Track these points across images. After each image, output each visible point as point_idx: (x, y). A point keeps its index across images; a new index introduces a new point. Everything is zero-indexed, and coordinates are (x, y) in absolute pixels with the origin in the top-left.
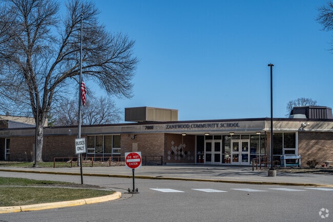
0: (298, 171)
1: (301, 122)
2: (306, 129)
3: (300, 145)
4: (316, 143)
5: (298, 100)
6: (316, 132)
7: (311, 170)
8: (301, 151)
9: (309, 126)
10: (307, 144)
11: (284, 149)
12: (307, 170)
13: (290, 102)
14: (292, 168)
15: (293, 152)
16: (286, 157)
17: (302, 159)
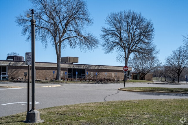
0: (7, 81)
1: (9, 62)
2: (11, 65)
3: (8, 71)
4: (15, 70)
5: (12, 53)
6: (15, 66)
7: (12, 81)
8: (9, 73)
9: (12, 63)
10: (11, 71)
11: (2, 73)
12: (10, 81)
13: (8, 54)
14: (4, 80)
15: (5, 74)
16: (2, 76)
17: (9, 77)
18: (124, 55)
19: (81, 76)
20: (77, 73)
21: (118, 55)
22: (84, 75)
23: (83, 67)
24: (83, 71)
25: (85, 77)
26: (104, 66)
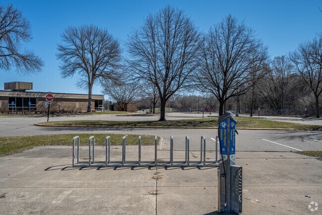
18: (88, 80)
19: (30, 107)
20: (30, 103)
21: (79, 81)
22: (35, 106)
23: (34, 95)
24: (34, 101)
25: (35, 109)
26: (65, 94)
